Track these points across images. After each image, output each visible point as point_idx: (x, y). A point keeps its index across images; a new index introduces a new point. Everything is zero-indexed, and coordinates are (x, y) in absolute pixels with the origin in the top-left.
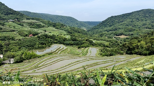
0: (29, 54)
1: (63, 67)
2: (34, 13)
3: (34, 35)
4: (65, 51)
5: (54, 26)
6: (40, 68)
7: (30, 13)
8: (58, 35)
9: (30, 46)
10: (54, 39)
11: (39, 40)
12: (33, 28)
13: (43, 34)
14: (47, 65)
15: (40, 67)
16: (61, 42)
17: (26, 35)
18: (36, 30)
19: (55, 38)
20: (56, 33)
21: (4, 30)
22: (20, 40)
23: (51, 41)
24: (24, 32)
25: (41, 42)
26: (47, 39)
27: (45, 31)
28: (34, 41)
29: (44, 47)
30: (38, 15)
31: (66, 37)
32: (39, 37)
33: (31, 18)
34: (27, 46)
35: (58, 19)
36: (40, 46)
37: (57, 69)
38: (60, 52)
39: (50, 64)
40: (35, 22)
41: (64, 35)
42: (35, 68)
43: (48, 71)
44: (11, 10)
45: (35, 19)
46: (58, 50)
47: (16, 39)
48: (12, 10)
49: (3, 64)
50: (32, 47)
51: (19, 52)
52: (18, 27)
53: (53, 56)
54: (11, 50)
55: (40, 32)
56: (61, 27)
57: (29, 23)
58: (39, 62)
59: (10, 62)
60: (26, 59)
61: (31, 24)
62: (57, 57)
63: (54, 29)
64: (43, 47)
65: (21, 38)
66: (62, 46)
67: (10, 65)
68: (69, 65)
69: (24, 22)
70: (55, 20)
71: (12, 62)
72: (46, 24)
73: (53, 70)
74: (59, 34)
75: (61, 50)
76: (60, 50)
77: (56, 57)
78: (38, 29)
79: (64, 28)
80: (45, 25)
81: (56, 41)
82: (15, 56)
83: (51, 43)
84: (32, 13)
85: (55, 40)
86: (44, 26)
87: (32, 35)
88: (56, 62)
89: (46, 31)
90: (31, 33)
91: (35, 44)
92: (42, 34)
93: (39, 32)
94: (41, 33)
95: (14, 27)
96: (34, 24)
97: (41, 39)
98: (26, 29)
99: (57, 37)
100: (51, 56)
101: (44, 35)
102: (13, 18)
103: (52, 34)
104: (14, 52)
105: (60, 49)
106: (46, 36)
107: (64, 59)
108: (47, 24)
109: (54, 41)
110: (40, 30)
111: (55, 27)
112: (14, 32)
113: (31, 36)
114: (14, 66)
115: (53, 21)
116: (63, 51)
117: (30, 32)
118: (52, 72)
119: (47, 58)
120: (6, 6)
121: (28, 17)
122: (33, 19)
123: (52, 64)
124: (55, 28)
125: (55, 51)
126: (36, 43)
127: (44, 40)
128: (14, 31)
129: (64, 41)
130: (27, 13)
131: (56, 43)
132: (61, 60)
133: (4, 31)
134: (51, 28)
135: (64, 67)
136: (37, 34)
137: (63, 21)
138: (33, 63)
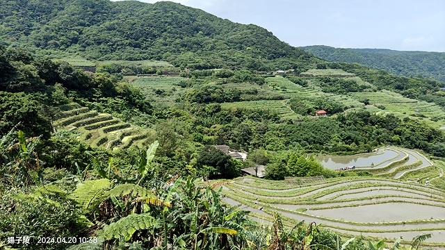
0: (302, 161)
1: (392, 224)
2: (343, 49)
3: (329, 112)
4: (423, 175)
5: (399, 88)
6: (320, 206)
7: (331, 49)
8: (410, 117)
9: (314, 143)
10: (391, 130)
11: (343, 127)
12: (331, 91)
13: (357, 110)
14: (341, 204)
15: (320, 203)
16: (417, 144)
17: (309, 111)
18: (337, 99)
19: (396, 126)
20: (404, 111)
21: (261, 96)
22: (291, 122)
23: (378, 133)
24: (303, 101)
25: (348, 133)
26: (366, 127)
27: (367, 103)
28: (327, 128)
29: (351, 150)
30: (352, 54)
31: (441, 128)
32: (343, 120)
33: (329, 66)
34: (306, 140)
35: (420, 65)
36: (340, 144)
37: (370, 225)
38: (402, 174)
39: (351, 203)
40: (341, 76)
41: (435, 119)
42: (306, 202)
43: (337, 221)
44: (283, 45)
45: (340, 68)
46: (398, 168)
47: (282, 119)
48: (287, 45)
49: (244, 173)
50: (317, 143)
51: (283, 152)
52: (294, 89)
53: (372, 181)
54: (267, 144)
55: (348, 106)
56: (425, 93)
57: (322, 79)
58: (322, 190)
59: (257, 172)
60: (294, 173)
61: (326, 82)
62: (382, 188)
63: (399, 97)
64: (348, 150)
65: (294, 116)
66: (415, 156)
67: (254, 180)
68: (417, 223)
69: (309, 76)
70: (408, 68)
71: (260, 174)
72: (372, 82)
73: (354, 224)
74: (414, 115)
75: (407, 168)
76: (403, 169)
77: (379, 188)
78: (345, 97)
79: (440, 95)
80: (367, 84)
81: (396, 137)
82: (270, 161)
83: (378, 140)
84: (337, 49)
85: (395, 133)
86: (365, 87)
87: (323, 112)
88: (374, 200)
89: (370, 102)
90: (322, 106)
91: (330, 137)
92: (354, 112)
93: (347, 104)
94: (353, 107)
95: (284, 89)
96: (334, 81)
97: (348, 125)
98: (312, 95)
99: (403, 123)
100: (364, 180)
101: (358, 115)
102: (286, 66)
103: (387, 113)
104: (272, 150)
105: (407, 164)
106: (366, 118)
107: (406, 200)
108: (375, 82)
109: (390, 137)
110: (350, 99)
111: (403, 92)
112: (282, 101)
113: (321, 114)
114: (262, 185)
115: (400, 71)
116: (415, 173)
117: (321, 103)
118: (351, 227)
119: (349, 184)
120: (275, 38)
121: (322, 63)
122: (334, 67)
123: (358, 205)
124: (403, 94)
125: (386, 168)
126: (332, 136)
127: (355, 130)
128: (281, 99)
129: (430, 139)
130: (322, 51)
131: (398, 143)
132: (395, 199)
133: (261, 99)
134: (388, 94)
135: (395, 224)
136: (340, 110)
137: (438, 72)
138: (308, 187)
